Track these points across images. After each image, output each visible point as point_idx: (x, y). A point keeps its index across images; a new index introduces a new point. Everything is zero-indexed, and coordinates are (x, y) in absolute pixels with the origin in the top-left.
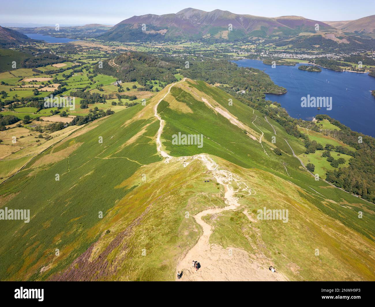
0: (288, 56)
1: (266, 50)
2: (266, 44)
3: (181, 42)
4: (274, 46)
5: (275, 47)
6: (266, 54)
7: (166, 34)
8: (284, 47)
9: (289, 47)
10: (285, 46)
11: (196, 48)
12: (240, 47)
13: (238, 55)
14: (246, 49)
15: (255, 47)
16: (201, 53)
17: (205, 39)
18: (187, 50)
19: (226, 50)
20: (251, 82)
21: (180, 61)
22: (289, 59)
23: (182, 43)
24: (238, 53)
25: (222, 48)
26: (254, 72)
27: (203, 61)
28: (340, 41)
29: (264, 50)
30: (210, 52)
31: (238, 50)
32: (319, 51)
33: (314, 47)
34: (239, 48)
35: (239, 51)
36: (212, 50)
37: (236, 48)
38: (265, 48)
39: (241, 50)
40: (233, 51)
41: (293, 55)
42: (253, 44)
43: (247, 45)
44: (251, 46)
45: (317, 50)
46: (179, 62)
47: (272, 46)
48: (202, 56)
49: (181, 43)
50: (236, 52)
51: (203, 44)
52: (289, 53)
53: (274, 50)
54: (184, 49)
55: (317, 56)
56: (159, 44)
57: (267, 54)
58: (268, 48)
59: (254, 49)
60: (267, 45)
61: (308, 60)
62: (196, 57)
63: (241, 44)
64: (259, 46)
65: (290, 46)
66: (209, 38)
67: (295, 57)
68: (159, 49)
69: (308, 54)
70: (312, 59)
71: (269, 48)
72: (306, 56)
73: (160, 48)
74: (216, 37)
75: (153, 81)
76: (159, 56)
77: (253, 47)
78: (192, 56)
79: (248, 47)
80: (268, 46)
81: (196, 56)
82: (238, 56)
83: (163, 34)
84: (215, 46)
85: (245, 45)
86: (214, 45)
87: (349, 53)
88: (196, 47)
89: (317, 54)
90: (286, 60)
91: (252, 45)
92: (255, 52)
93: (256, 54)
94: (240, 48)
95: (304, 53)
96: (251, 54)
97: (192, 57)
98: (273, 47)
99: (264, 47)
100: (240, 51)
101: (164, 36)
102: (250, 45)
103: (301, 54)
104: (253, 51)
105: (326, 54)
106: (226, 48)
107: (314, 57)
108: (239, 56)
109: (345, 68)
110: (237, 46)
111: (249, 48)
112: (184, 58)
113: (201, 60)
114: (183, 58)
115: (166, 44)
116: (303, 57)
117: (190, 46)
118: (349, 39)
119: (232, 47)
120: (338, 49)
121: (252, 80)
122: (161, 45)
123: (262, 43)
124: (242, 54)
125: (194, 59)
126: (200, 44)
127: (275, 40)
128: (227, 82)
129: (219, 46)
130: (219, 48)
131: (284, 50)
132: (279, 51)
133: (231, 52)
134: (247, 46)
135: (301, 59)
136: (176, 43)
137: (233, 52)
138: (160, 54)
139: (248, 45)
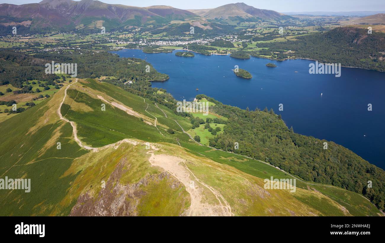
0: (165, 43)
1: (143, 38)
2: (142, 33)
3: (51, 34)
4: (151, 34)
6: (144, 42)
7: (30, 25)
9: (163, 35)
10: (160, 34)
11: (71, 40)
12: (118, 37)
13: (118, 46)
14: (123, 38)
15: (132, 36)
16: (78, 46)
17: (79, 29)
18: (61, 43)
19: (104, 40)
20: (136, 72)
22: (166, 46)
24: (116, 44)
26: (137, 62)
27: (81, 54)
29: (142, 38)
30: (87, 43)
31: (117, 40)
32: (190, 37)
33: (185, 34)
34: (117, 38)
36: (89, 42)
37: (113, 38)
38: (142, 37)
39: (120, 40)
40: (112, 41)
41: (168, 42)
42: (130, 32)
43: (124, 34)
45: (188, 37)
46: (56, 58)
47: (148, 34)
48: (79, 48)
49: (51, 36)
50: (114, 42)
51: (77, 35)
53: (150, 38)
54: (56, 41)
55: (189, 42)
56: (24, 38)
57: (145, 42)
58: (145, 36)
59: (132, 38)
60: (144, 33)
61: (182, 46)
62: (73, 51)
63: (118, 34)
64: (136, 35)
65: (165, 34)
66: (82, 29)
67: (171, 44)
68: (26, 43)
69: (181, 40)
70: (185, 45)
71: (146, 36)
72: (180, 43)
73: (27, 43)
74: (90, 27)
75: (30, 82)
76: (28, 52)
77: (130, 35)
78: (69, 49)
79: (125, 36)
80: (145, 34)
81: (73, 49)
82: (117, 47)
83: (28, 26)
84: (91, 37)
85: (123, 34)
86: (90, 35)
87: (214, 38)
88: (70, 39)
90: (163, 47)
91: (129, 33)
92: (133, 41)
93: (134, 43)
94: (118, 38)
95: (177, 40)
96: (130, 43)
97: (69, 50)
98: (150, 35)
99: (141, 36)
100: (119, 41)
101: (29, 28)
102: (127, 34)
103: (175, 41)
104: (131, 40)
105: (196, 40)
106: (103, 38)
107: (187, 43)
108: (118, 47)
109: (212, 52)
110: (114, 36)
111: (127, 37)
112: (59, 52)
113: (80, 54)
114: (59, 53)
115: (32, 37)
116: (177, 44)
117: (63, 38)
119: (109, 37)
120: (204, 34)
121: (137, 70)
122: (27, 39)
123: (138, 31)
124: (121, 44)
125: (72, 53)
126: (74, 36)
127: (150, 28)
128: (112, 74)
129: (96, 37)
130: (97, 39)
131: (160, 38)
132: (156, 39)
133: (110, 43)
134: (124, 35)
135: (176, 46)
136: (45, 35)
137: (111, 42)
138: (29, 49)
139: (126, 34)
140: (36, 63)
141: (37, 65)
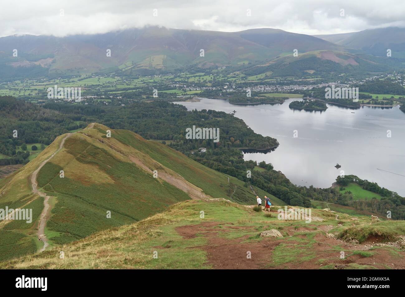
0: (268, 89)
1: (230, 82)
2: (229, 74)
3: (80, 78)
4: (243, 75)
5: (244, 77)
6: (231, 87)
7: (50, 65)
8: (259, 76)
9: (266, 76)
10: (261, 75)
11: (109, 87)
12: (186, 80)
13: (185, 93)
14: (196, 82)
15: (211, 78)
16: (118, 94)
17: (124, 70)
18: (93, 90)
19: (162, 85)
21: (80, 107)
22: (270, 93)
23: (82, 79)
24: (183, 90)
25: (154, 84)
26: (217, 117)
27: (123, 105)
28: (345, 63)
29: (228, 82)
30: (134, 91)
31: (184, 84)
32: (316, 79)
33: (307, 73)
34: (185, 82)
35: (185, 86)
36: (138, 88)
37: (179, 82)
38: (229, 80)
39: (189, 85)
40: (175, 86)
41: (276, 87)
42: (208, 74)
43: (197, 76)
44: (205, 78)
45: (312, 78)
46: (80, 110)
47: (240, 76)
48: (121, 97)
49: (79, 80)
50: (180, 88)
51: (120, 79)
52: (269, 84)
53: (243, 82)
54: (86, 89)
55: (315, 86)
56: (38, 84)
57: (234, 87)
58: (234, 79)
59: (210, 82)
60: (231, 75)
61: (302, 93)
62: (110, 100)
63: (187, 76)
64: (218, 77)
65: (269, 73)
66: (130, 69)
67: (280, 90)
68: (40, 90)
69: (299, 84)
70: (308, 90)
71: (236, 79)
72: (296, 87)
73: (42, 90)
74: (142, 67)
75: (29, 147)
76: (40, 103)
77: (208, 78)
78: (103, 98)
79: (199, 79)
80: (234, 76)
81: (110, 99)
82: (185, 95)
83: (46, 67)
84: (142, 81)
85: (195, 77)
86: (141, 79)
87: (362, 79)
88: (108, 84)
89: (314, 83)
90: (267, 95)
91: (205, 75)
92: (213, 86)
93: (214, 89)
94: (187, 82)
95: (292, 83)
96: (207, 90)
97: (103, 100)
98: (242, 78)
99: (226, 78)
100: (187, 87)
101: (48, 69)
103: (288, 84)
104: (209, 84)
105: (327, 83)
106: (162, 83)
107: (311, 88)
108: (187, 95)
109: (363, 102)
110: (180, 80)
111: (202, 81)
112: (88, 102)
113: (120, 105)
114: (86, 104)
115: (52, 82)
116: (292, 89)
117: (98, 83)
118: (357, 59)
119: (172, 80)
120: (344, 74)
122: (43, 85)
123: (222, 71)
125: (107, 104)
126: (116, 80)
127: (243, 66)
128: (171, 136)
129: (150, 81)
130: (151, 84)
131: (260, 81)
132: (253, 83)
133: (172, 89)
134: (197, 78)
135: (291, 93)
136: (71, 80)
137: (175, 88)
138: (42, 99)
139: (200, 76)
140: (45, 116)
141: (47, 120)
